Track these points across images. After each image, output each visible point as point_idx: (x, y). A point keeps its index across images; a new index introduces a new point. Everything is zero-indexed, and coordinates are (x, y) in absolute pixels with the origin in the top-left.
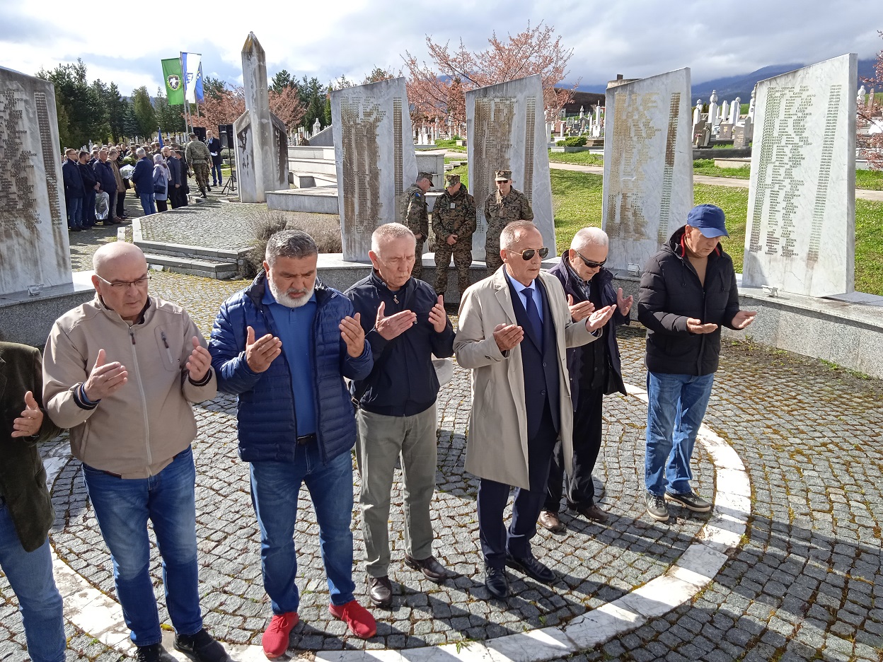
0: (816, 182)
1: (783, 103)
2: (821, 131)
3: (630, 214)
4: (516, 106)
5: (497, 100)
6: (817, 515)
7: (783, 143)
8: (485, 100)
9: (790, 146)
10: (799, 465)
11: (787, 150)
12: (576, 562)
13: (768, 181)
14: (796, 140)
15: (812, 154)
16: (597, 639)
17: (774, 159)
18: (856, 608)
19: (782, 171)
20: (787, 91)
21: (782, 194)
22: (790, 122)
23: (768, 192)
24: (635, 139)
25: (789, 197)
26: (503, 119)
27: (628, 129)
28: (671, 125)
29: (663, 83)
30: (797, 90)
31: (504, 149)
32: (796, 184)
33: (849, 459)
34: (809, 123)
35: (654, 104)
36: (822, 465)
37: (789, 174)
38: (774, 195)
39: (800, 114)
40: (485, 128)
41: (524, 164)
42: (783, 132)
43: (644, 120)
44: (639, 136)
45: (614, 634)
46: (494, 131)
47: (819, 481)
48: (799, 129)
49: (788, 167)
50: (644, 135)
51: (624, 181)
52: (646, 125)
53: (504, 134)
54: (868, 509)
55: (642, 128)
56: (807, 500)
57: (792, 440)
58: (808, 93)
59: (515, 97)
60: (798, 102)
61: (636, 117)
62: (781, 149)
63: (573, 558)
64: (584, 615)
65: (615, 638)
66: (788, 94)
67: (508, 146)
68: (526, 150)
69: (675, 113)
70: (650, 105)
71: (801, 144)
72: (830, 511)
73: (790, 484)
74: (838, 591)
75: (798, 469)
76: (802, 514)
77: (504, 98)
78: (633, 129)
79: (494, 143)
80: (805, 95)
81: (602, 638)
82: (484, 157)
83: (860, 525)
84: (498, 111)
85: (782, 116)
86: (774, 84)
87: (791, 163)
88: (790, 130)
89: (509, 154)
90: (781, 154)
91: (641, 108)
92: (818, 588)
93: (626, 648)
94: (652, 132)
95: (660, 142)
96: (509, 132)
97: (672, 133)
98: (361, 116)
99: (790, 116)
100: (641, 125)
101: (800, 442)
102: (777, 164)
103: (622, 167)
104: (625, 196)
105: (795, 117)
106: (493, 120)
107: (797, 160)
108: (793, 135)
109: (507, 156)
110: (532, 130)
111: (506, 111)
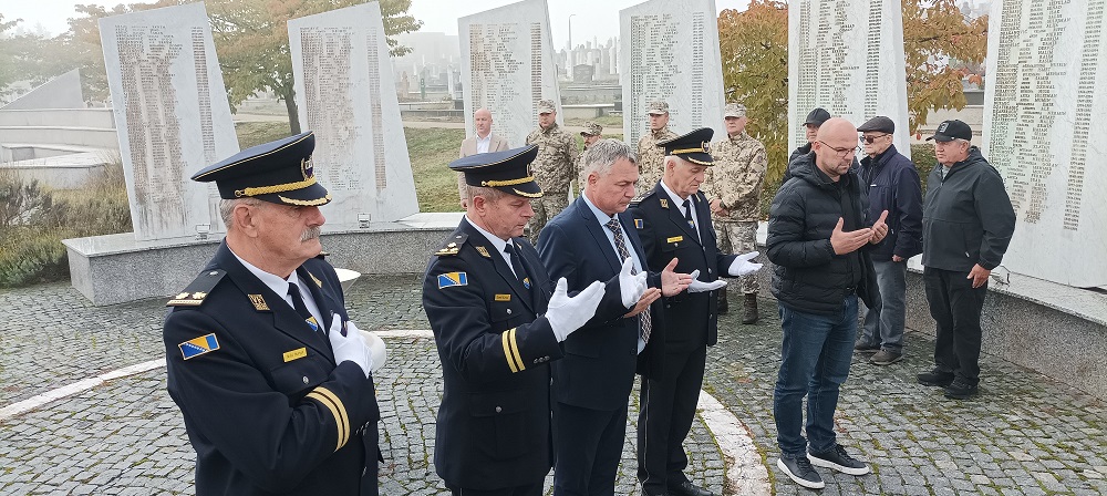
0: (690, 110)
2: (689, 58)
7: (653, 73)
11: (658, 80)
15: (683, 81)
20: (650, 20)
24: (497, 73)
26: (337, 54)
28: (534, 57)
29: (521, 12)
30: (660, 18)
31: (343, 90)
34: (676, 51)
35: (514, 36)
39: (666, 43)
40: (317, 63)
41: (370, 105)
42: (651, 61)
43: (503, 53)
44: (501, 71)
46: (328, 68)
48: (667, 58)
52: (507, 58)
53: (341, 72)
55: (503, 61)
58: (672, 21)
59: (350, 28)
60: (663, 30)
61: (495, 50)
62: (651, 79)
66: (653, 22)
67: (348, 86)
68: (371, 89)
69: (536, 45)
70: (509, 36)
71: (671, 72)
77: (337, 29)
78: (493, 63)
79: (330, 82)
80: (668, 23)
82: (318, 98)
84: (331, 44)
85: (649, 46)
86: (636, 13)
87: (662, 93)
88: (658, 58)
89: (351, 95)
90: (652, 84)
91: (499, 40)
94: (514, 66)
96: (348, 68)
97: (536, 67)
98: (147, 50)
99: (656, 45)
100: (502, 58)
102: (648, 94)
105: (662, 46)
106: (325, 53)
107: (667, 90)
108: (662, 64)
109: (348, 97)
111: (341, 44)
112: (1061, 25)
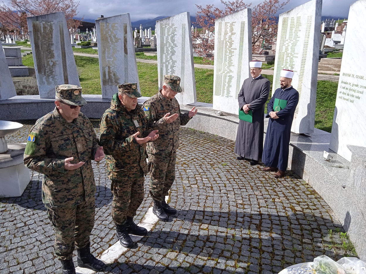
0: (181, 61)
1: (166, 30)
2: (180, 41)
3: (112, 75)
4: (53, 25)
5: (44, 22)
6: (192, 186)
7: (168, 46)
8: (38, 22)
9: (170, 47)
10: (185, 168)
11: (169, 49)
12: (103, 227)
13: (164, 61)
14: (172, 45)
15: (178, 50)
16: (115, 258)
17: (165, 52)
18: (208, 218)
19: (169, 57)
20: (167, 25)
21: (169, 66)
22: (169, 37)
23: (164, 65)
24: (110, 42)
25: (172, 67)
26: (48, 31)
27: (107, 38)
28: (125, 37)
29: (119, 19)
30: (170, 25)
31: (50, 46)
32: (174, 62)
33: (201, 163)
34: (176, 38)
35: (117, 28)
36: (192, 167)
37: (171, 58)
38: (167, 66)
39: (172, 35)
40: (39, 35)
41: (61, 53)
42: (167, 42)
43: (113, 35)
44: (112, 42)
45: (122, 253)
46: (44, 37)
47: (192, 173)
48: (173, 41)
49: (170, 55)
50: (114, 41)
51: (108, 61)
52: (114, 37)
53: (49, 39)
54: (208, 180)
55: (113, 38)
56: (189, 181)
57: (182, 159)
58: (175, 26)
59: (52, 21)
60: (171, 30)
61: (110, 33)
62: (167, 48)
63: (102, 225)
64: (108, 249)
65: (122, 255)
66: (168, 27)
67: (52, 44)
68: (62, 46)
69: (126, 32)
70: (115, 28)
71: (174, 46)
72: (196, 184)
73: (183, 176)
74: (202, 213)
75: (185, 170)
76: (187, 187)
77: (47, 22)
78: (109, 38)
79: (45, 43)
80: (173, 27)
81: (117, 256)
82: (40, 49)
83: (206, 187)
84: (45, 28)
85: (166, 35)
86: (162, 22)
87: (171, 54)
88: (170, 41)
89: (53, 48)
90: (167, 50)
91: (111, 29)
92: (195, 213)
93: (127, 258)
94: (117, 40)
95: (121, 43)
96: (52, 37)
97: (125, 41)
99: (169, 35)
100: (112, 37)
101: (184, 160)
102: (166, 54)
103: (106, 55)
104: (109, 67)
105: (171, 36)
106: (42, 32)
107: (173, 53)
108: (171, 43)
109: (52, 49)
110: (63, 37)
111: (49, 28)
112: (298, 39)
